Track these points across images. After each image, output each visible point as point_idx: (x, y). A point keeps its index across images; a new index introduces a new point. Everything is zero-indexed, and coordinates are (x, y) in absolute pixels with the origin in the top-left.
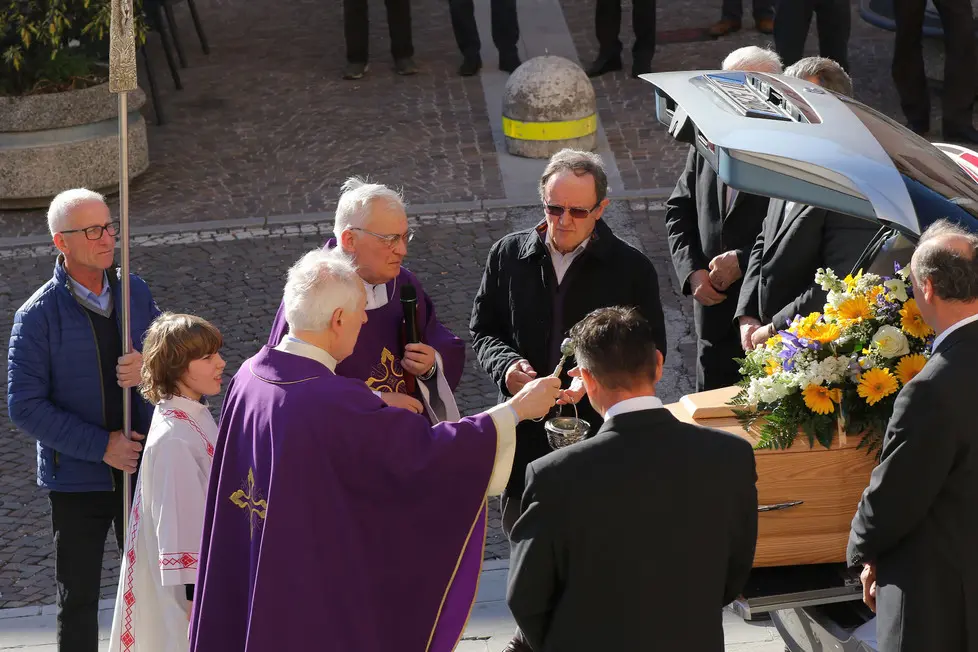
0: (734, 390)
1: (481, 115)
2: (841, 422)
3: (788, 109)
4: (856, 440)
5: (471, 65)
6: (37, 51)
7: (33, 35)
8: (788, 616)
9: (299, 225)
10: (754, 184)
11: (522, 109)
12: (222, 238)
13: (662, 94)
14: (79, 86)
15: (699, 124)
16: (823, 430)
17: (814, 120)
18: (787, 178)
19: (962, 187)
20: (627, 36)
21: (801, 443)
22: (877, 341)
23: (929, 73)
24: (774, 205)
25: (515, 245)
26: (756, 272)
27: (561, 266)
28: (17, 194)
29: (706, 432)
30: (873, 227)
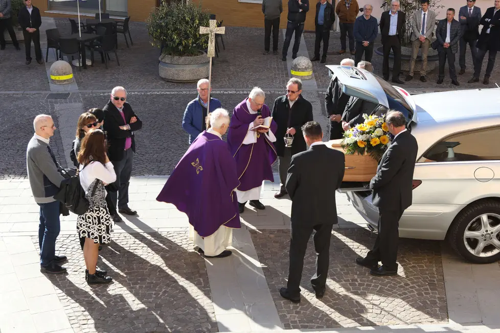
0: (341, 140)
1: (286, 69)
2: (366, 149)
3: (360, 76)
4: (369, 154)
5: (284, 59)
6: (186, 47)
7: (185, 43)
8: (350, 193)
9: (243, 91)
10: (348, 93)
11: (296, 68)
12: (225, 93)
13: (330, 70)
14: (195, 55)
15: (339, 78)
16: (361, 151)
17: (366, 79)
18: (355, 92)
19: (396, 95)
20: (321, 52)
21: (356, 154)
22: (376, 131)
23: (390, 66)
24: (351, 97)
25: (281, 99)
26: (347, 110)
27: (291, 104)
28: (179, 79)
29: (334, 150)
30: (377, 105)
